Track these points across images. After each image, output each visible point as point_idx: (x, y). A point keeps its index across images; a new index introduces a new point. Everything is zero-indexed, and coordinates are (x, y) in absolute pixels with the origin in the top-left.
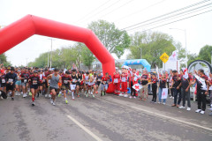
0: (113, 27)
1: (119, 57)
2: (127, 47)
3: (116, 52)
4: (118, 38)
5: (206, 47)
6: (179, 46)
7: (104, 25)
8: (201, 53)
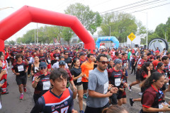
0: (88, 9)
1: (92, 33)
2: (99, 25)
3: (90, 30)
4: (92, 18)
5: (161, 25)
6: (140, 24)
7: (80, 8)
8: (157, 30)
